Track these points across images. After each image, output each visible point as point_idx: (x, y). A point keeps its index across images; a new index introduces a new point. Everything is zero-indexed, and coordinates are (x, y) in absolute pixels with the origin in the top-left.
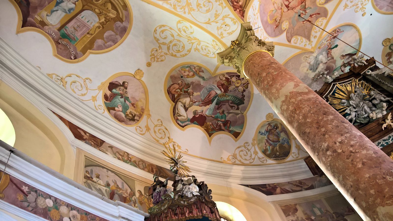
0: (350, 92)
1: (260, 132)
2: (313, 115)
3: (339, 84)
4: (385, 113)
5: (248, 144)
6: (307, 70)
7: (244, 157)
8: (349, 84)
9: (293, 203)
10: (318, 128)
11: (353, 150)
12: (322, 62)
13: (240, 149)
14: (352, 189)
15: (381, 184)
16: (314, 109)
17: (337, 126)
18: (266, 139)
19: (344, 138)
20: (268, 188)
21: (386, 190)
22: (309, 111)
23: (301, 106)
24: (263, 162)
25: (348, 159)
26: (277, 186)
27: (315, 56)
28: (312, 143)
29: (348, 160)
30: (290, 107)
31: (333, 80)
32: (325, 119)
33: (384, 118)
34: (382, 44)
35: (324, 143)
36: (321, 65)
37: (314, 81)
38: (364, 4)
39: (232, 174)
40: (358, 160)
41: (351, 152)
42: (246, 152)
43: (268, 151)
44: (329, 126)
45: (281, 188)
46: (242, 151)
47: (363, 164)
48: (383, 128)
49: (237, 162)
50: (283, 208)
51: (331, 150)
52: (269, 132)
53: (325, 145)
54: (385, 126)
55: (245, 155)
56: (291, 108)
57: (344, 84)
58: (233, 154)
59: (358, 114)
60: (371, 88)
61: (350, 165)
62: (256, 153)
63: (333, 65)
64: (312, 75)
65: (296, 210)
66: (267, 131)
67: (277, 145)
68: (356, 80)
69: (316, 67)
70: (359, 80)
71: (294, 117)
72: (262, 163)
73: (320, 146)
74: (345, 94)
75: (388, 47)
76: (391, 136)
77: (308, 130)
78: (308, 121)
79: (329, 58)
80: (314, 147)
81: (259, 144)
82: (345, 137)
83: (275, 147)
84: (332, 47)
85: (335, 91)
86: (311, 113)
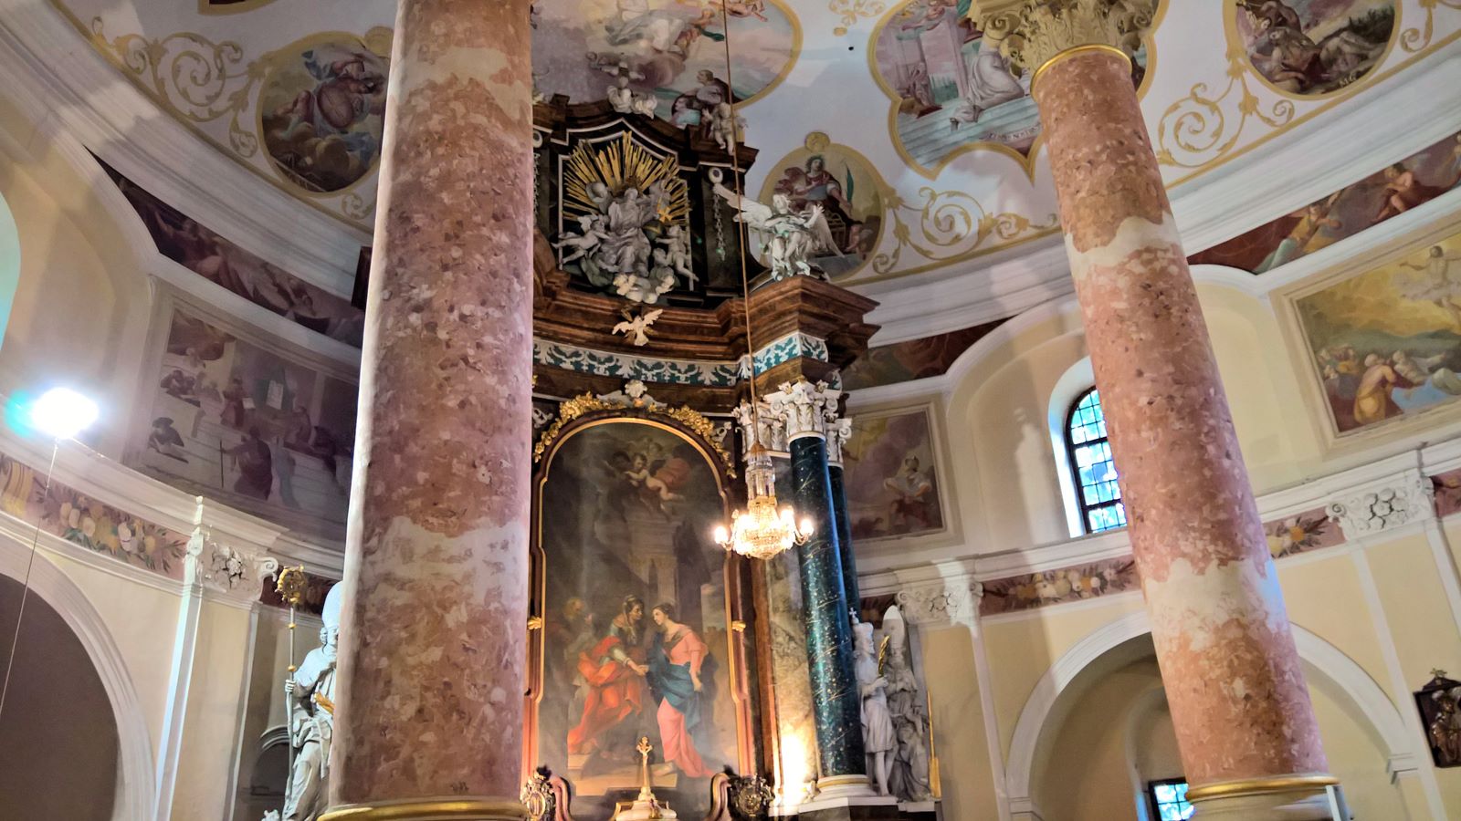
0: (633, 181)
1: (308, 54)
2: (468, 194)
3: (634, 135)
4: (652, 299)
5: (237, 56)
6: (600, 22)
7: (184, 79)
8: (654, 158)
9: (223, 328)
10: (447, 238)
11: (474, 357)
12: (651, 39)
13: (196, 47)
14: (387, 439)
15: (455, 475)
16: (486, 182)
17: (494, 274)
18: (311, 91)
19: (479, 314)
20: (185, 234)
21: (452, 494)
22: (471, 177)
23: (463, 143)
24: (237, 147)
25: (443, 367)
26: (218, 250)
27: (651, 9)
28: (401, 260)
29: (439, 371)
30: (436, 118)
31: (629, 112)
32: (485, 231)
33: (639, 310)
34: (808, 137)
35: (425, 286)
36: (643, 44)
37: (589, 65)
38: (863, 9)
39: (92, 99)
40: (461, 387)
41: (465, 360)
42: (208, 75)
43: (286, 128)
44: (478, 256)
45: (225, 264)
46: (196, 57)
47: (463, 405)
48: (616, 329)
49: (147, 78)
50: (182, 322)
51: (426, 315)
52: (339, 78)
53: (423, 293)
54: (623, 326)
55: (194, 79)
56: (435, 123)
57: (642, 147)
58: (156, 41)
59: (600, 250)
60: (683, 217)
61: (434, 386)
62: (239, 101)
63: (670, 73)
64: (599, 45)
65: (217, 352)
66: (334, 72)
67: (329, 137)
68: (675, 165)
69: (627, 37)
70: (681, 174)
71: (419, 154)
72: (231, 148)
73: (412, 284)
74: (622, 174)
75: (809, 156)
76: (615, 358)
77: (419, 220)
78: (442, 200)
79: (677, 49)
80: (396, 274)
81: (275, 85)
82: (487, 314)
83: (316, 136)
84: (709, 29)
85: (607, 143)
86: (469, 186)
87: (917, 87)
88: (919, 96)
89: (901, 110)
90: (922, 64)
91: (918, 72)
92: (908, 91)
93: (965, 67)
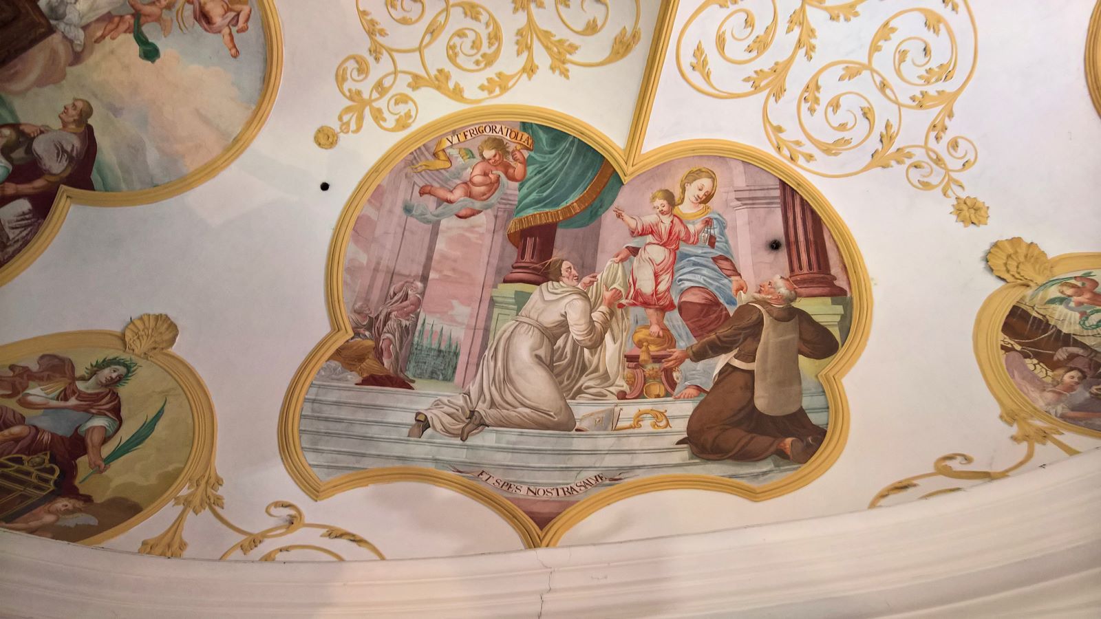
87: (392, 324)
88: (383, 344)
89: (338, 354)
90: (420, 285)
91: (406, 297)
92: (370, 324)
93: (487, 330)
